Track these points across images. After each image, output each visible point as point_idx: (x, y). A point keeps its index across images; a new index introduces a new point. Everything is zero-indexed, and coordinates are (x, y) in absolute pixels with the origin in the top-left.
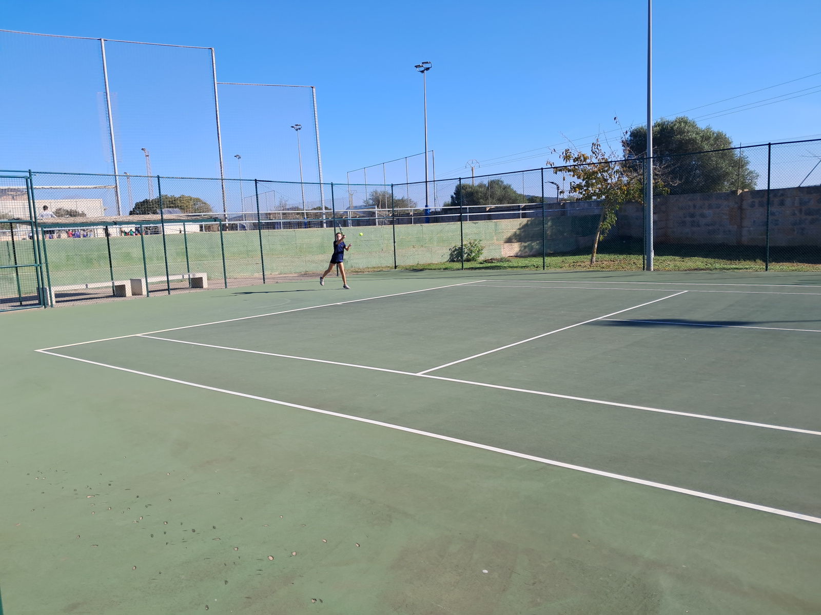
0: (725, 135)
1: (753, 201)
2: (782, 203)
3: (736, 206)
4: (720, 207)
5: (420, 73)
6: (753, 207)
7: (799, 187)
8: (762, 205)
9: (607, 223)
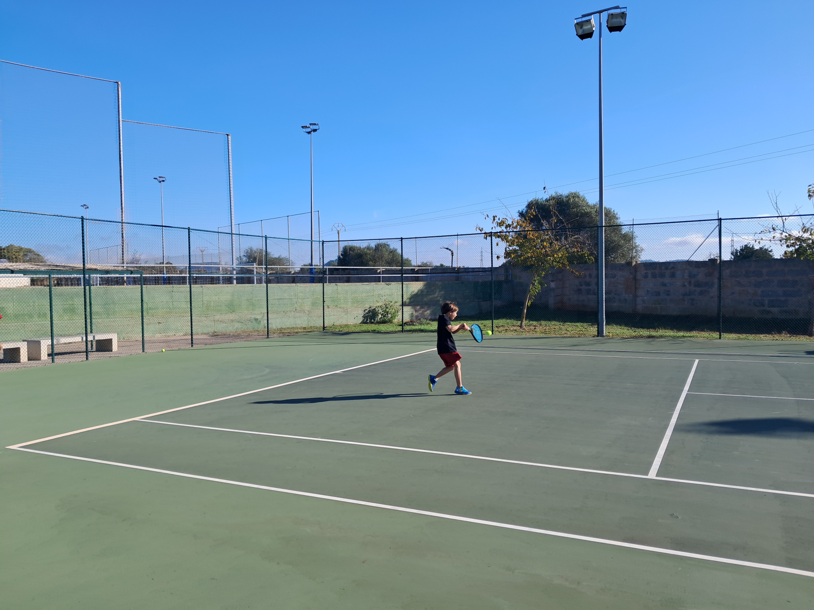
0: (614, 211)
1: (646, 273)
2: (673, 275)
3: (631, 276)
4: (614, 278)
5: (307, 134)
6: (646, 278)
7: (688, 261)
8: (654, 276)
9: (535, 288)
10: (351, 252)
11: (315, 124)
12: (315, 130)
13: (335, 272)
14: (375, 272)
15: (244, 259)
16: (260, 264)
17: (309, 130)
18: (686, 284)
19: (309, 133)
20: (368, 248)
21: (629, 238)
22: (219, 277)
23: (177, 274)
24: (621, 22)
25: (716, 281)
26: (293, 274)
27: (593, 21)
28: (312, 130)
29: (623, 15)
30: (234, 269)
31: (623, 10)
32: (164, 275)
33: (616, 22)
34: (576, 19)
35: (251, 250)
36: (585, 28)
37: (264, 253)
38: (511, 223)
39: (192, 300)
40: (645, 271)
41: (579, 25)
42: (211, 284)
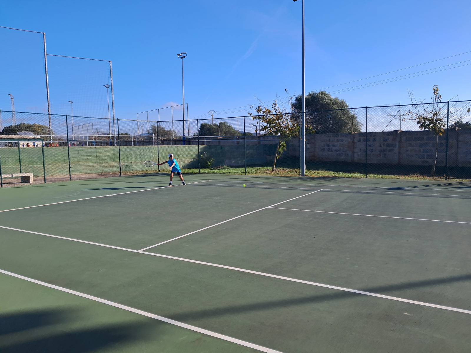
0: (345, 102)
2: (374, 140)
3: (351, 141)
4: (342, 141)
6: (360, 142)
7: (383, 132)
8: (364, 140)
9: (281, 148)
10: (205, 127)
11: (184, 53)
12: (184, 57)
13: (196, 139)
17: (181, 57)
18: (382, 145)
19: (181, 58)
20: (215, 125)
21: (353, 118)
25: (397, 143)
26: (175, 140)
28: (183, 57)
30: (115, 138)
38: (264, 110)
40: (360, 138)
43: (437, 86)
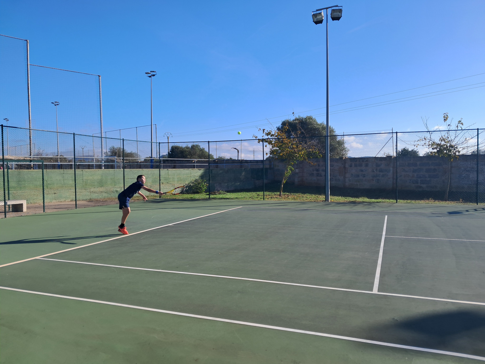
2: (367, 165)
3: (342, 166)
4: (333, 166)
6: (351, 167)
7: (375, 157)
8: (356, 166)
9: (288, 173)
10: (176, 150)
11: (154, 72)
12: (154, 75)
13: (166, 162)
14: (191, 162)
15: (109, 153)
16: (119, 156)
17: (150, 75)
18: (374, 170)
19: (150, 77)
20: (187, 148)
21: (341, 143)
22: (93, 164)
23: (67, 162)
24: (339, 15)
25: (391, 169)
26: (140, 163)
27: (322, 13)
28: (152, 75)
29: (340, 11)
30: (103, 160)
31: (340, 8)
32: (58, 163)
33: (336, 14)
34: (312, 12)
35: (114, 148)
36: (318, 17)
37: (122, 150)
38: (274, 134)
39: (76, 179)
40: (351, 163)
41: (314, 16)
42: (88, 169)
43: (447, 114)
